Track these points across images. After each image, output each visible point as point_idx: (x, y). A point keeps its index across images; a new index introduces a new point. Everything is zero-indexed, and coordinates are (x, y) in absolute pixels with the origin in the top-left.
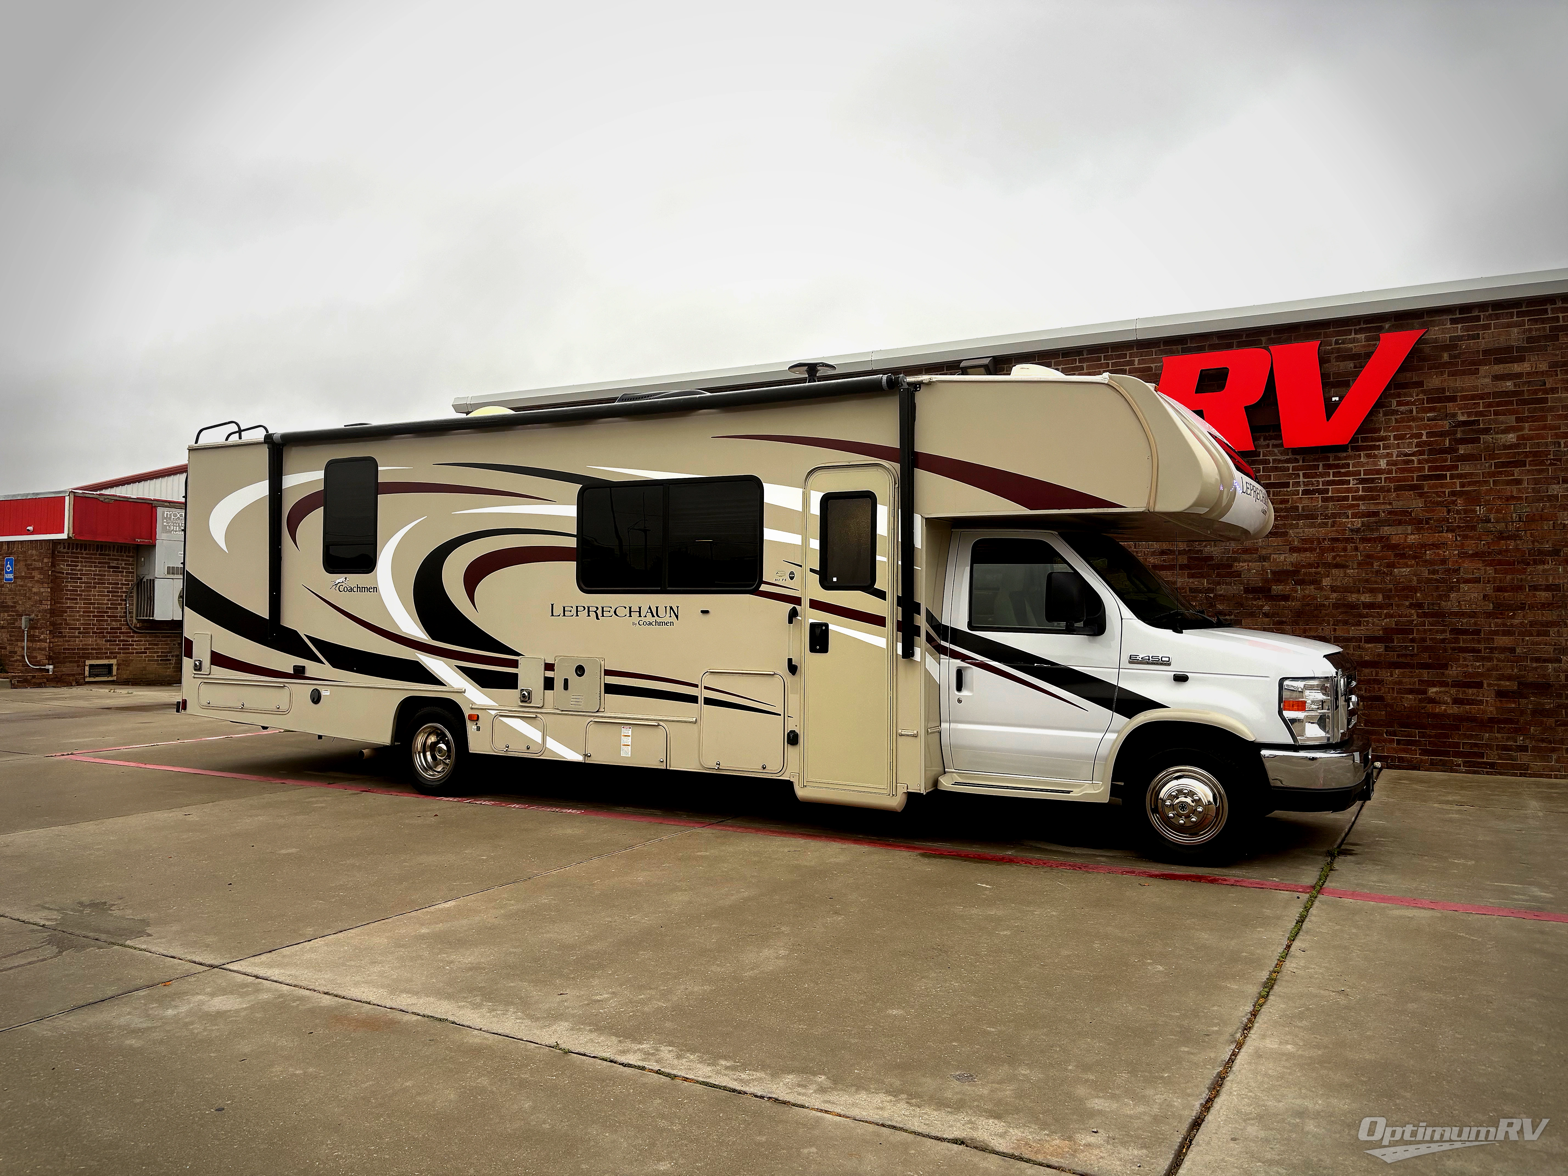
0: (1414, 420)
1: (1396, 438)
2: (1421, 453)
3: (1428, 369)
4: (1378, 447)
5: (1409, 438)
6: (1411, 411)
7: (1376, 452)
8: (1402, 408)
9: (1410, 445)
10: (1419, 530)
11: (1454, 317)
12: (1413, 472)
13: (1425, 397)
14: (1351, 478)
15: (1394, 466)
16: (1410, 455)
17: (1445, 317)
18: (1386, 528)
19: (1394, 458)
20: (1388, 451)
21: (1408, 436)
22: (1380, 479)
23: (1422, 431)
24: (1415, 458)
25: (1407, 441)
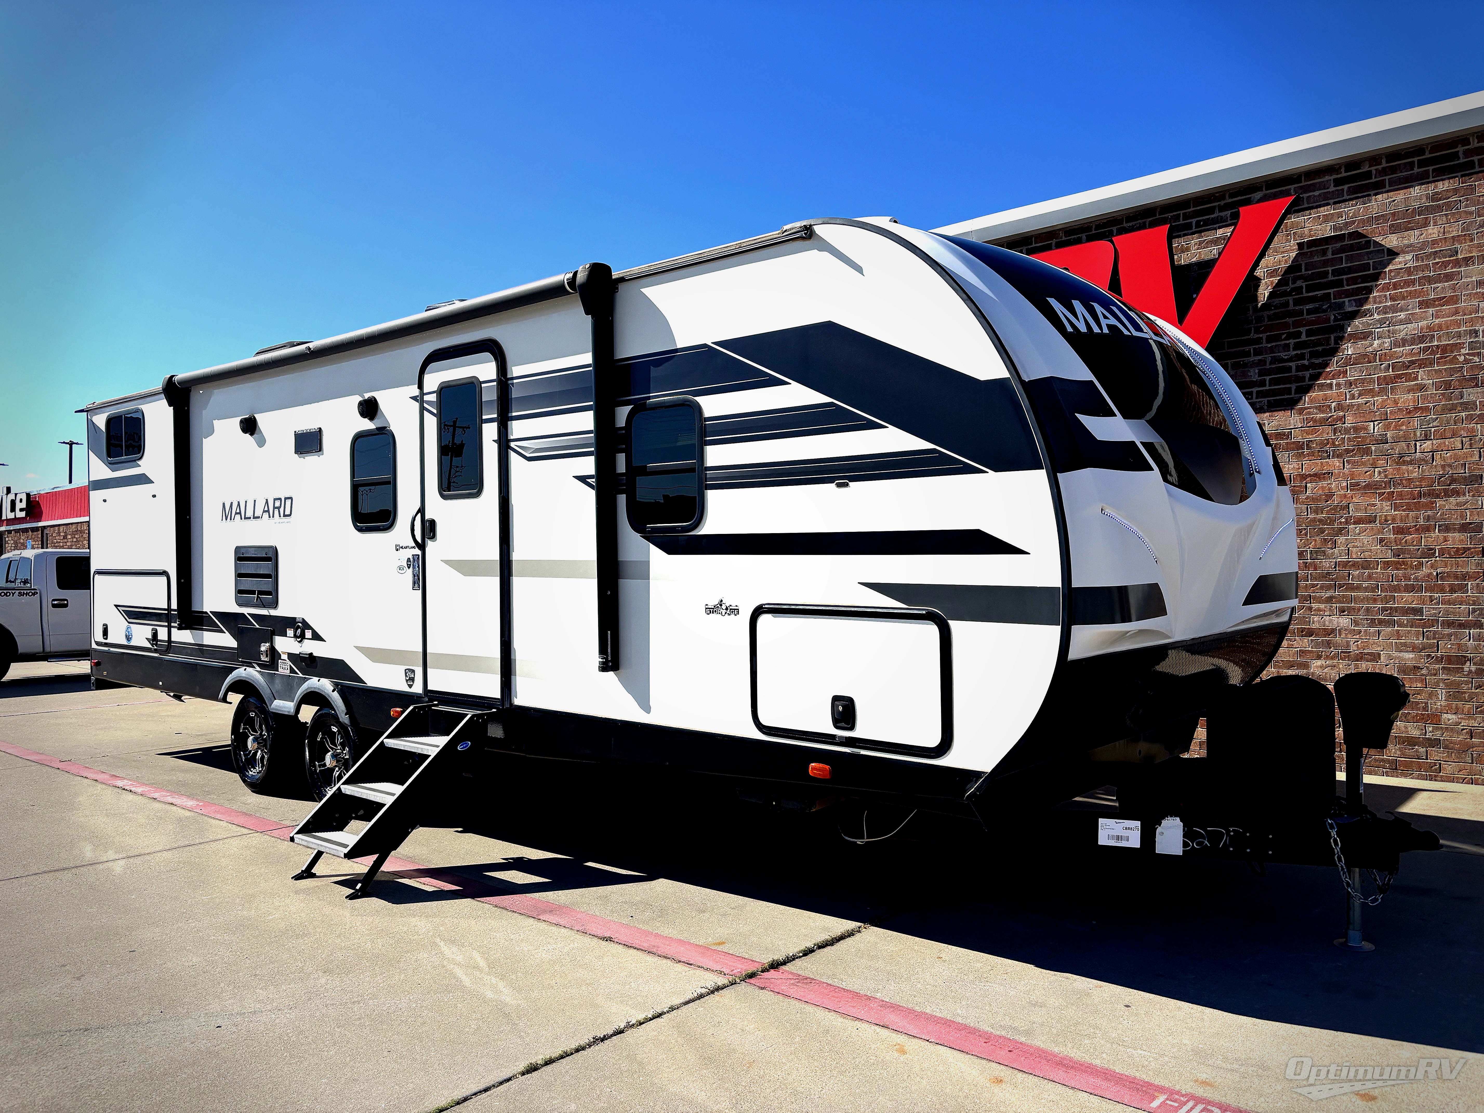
0: (1290, 315)
1: (1269, 340)
2: (1301, 357)
4: (1248, 354)
5: (1285, 339)
6: (1287, 304)
7: (1246, 360)
8: (1276, 301)
9: (1286, 347)
11: (1339, 176)
15: (1268, 375)
16: (1286, 361)
17: (1327, 178)
19: (1268, 366)
20: (1260, 357)
21: (1284, 336)
22: (1252, 393)
23: (1301, 329)
24: (1293, 365)
25: (1283, 342)
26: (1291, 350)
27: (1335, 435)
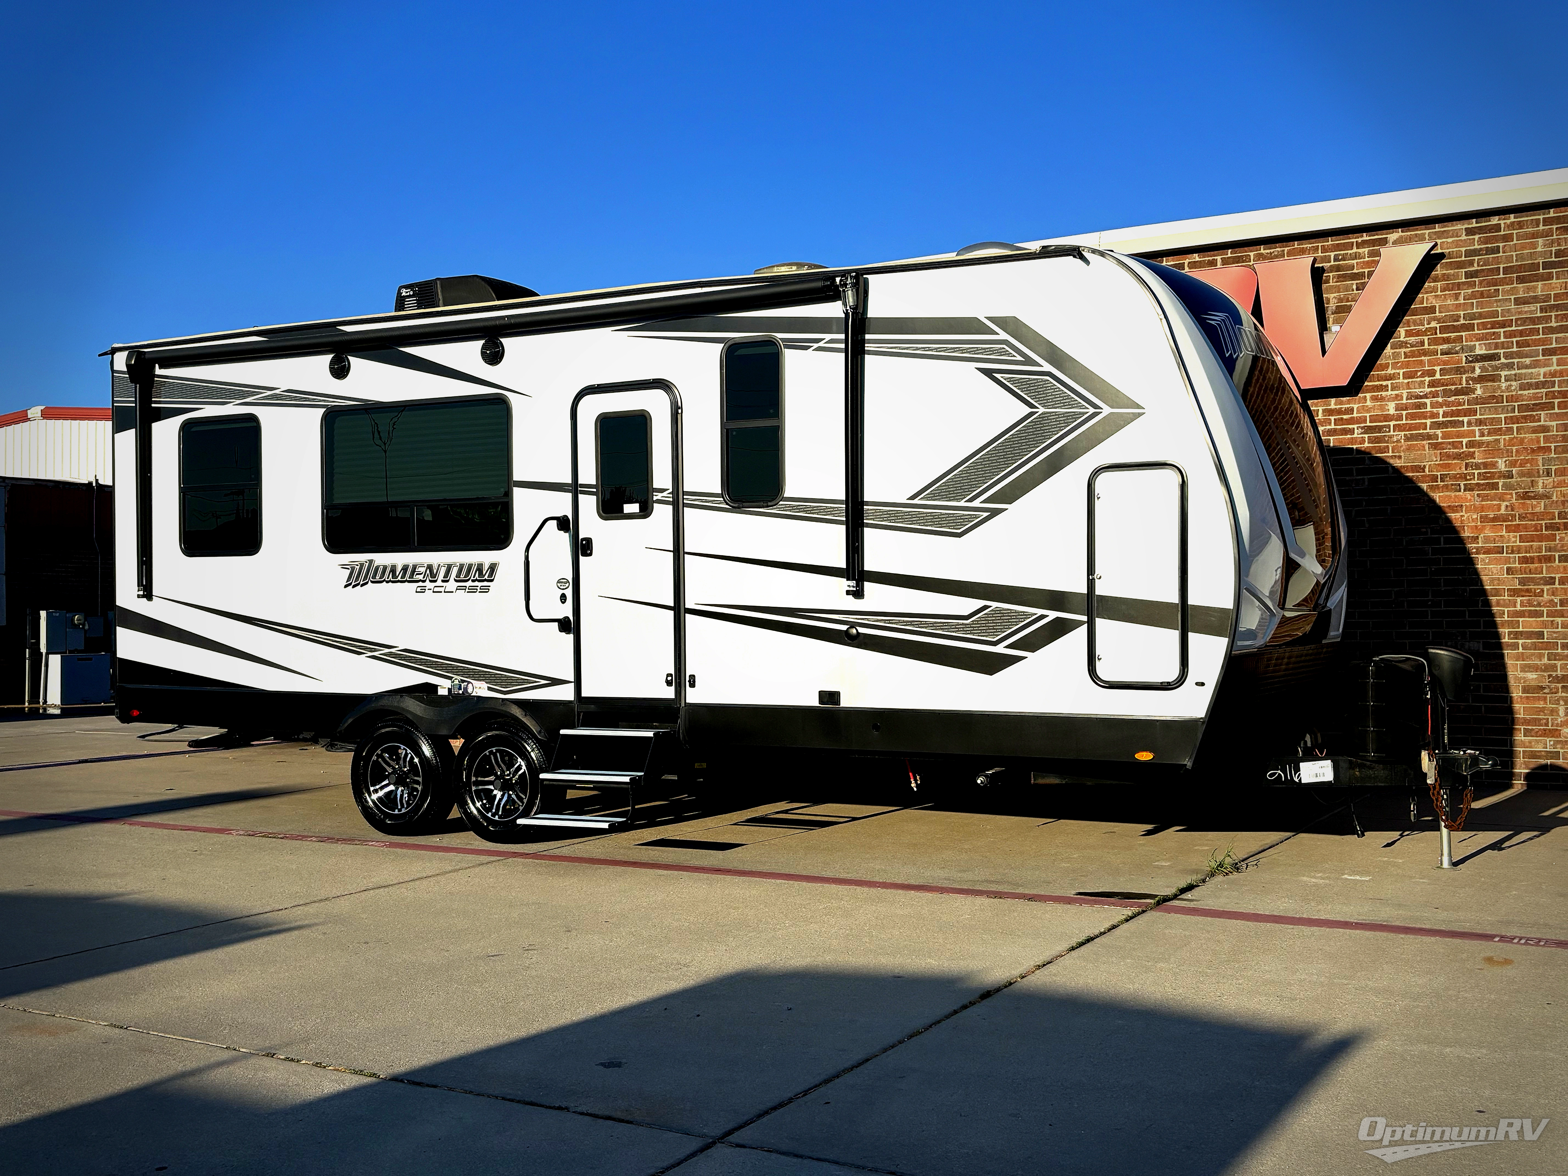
0: (1425, 353)
1: (1406, 376)
2: (1435, 395)
3: (1441, 292)
4: (1385, 388)
5: (1420, 376)
6: (1422, 343)
7: (1384, 394)
8: (1412, 339)
9: (1421, 384)
11: (1469, 225)
12: (1425, 418)
13: (1438, 326)
14: (1355, 426)
15: (1404, 410)
17: (1459, 227)
19: (1404, 401)
20: (1397, 392)
21: (1419, 374)
22: (1388, 427)
23: (1435, 368)
24: (1428, 401)
25: (1418, 379)
26: (1426, 387)
27: (1466, 470)
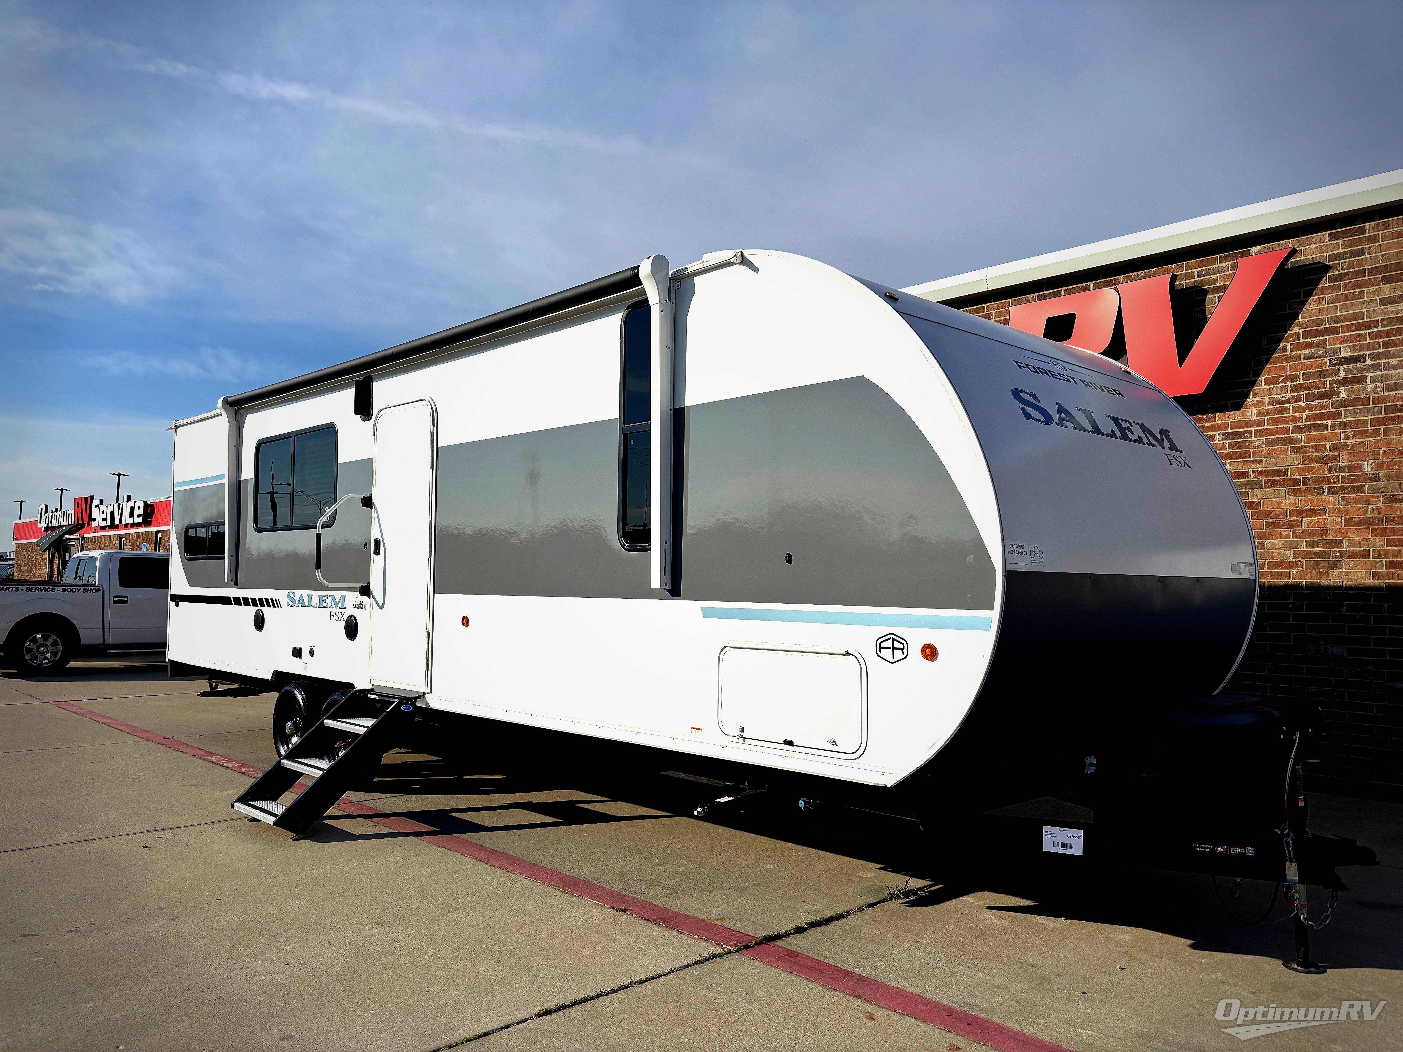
1: (1268, 382)
2: (1297, 399)
3: (1302, 298)
4: (1247, 395)
5: (1282, 382)
6: (1284, 349)
10: (1295, 492)
11: (1334, 231)
12: (1287, 422)
13: (1301, 331)
15: (1266, 416)
16: (1283, 402)
18: (1257, 491)
19: (1267, 407)
20: (1258, 399)
21: (1281, 379)
22: (1250, 432)
23: (1298, 373)
24: (1290, 406)
26: (1289, 392)
27: (1330, 473)
